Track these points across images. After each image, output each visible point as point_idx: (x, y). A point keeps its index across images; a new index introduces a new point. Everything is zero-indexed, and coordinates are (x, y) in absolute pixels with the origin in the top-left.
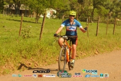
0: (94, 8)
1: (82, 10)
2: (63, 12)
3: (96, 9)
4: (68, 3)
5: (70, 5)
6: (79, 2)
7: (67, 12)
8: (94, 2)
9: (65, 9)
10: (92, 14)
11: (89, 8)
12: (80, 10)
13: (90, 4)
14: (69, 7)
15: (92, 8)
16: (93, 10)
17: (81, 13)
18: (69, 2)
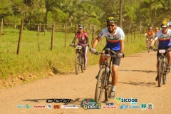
0: (48, 10)
1: (30, 14)
2: (3, 17)
3: (50, 12)
4: (8, 4)
5: (13, 7)
6: (25, 3)
7: (9, 17)
8: (47, 3)
9: (5, 13)
10: (46, 19)
11: (41, 11)
12: (28, 14)
13: (41, 6)
14: (11, 10)
15: (45, 10)
16: (46, 14)
17: (30, 18)
18: (11, 3)
